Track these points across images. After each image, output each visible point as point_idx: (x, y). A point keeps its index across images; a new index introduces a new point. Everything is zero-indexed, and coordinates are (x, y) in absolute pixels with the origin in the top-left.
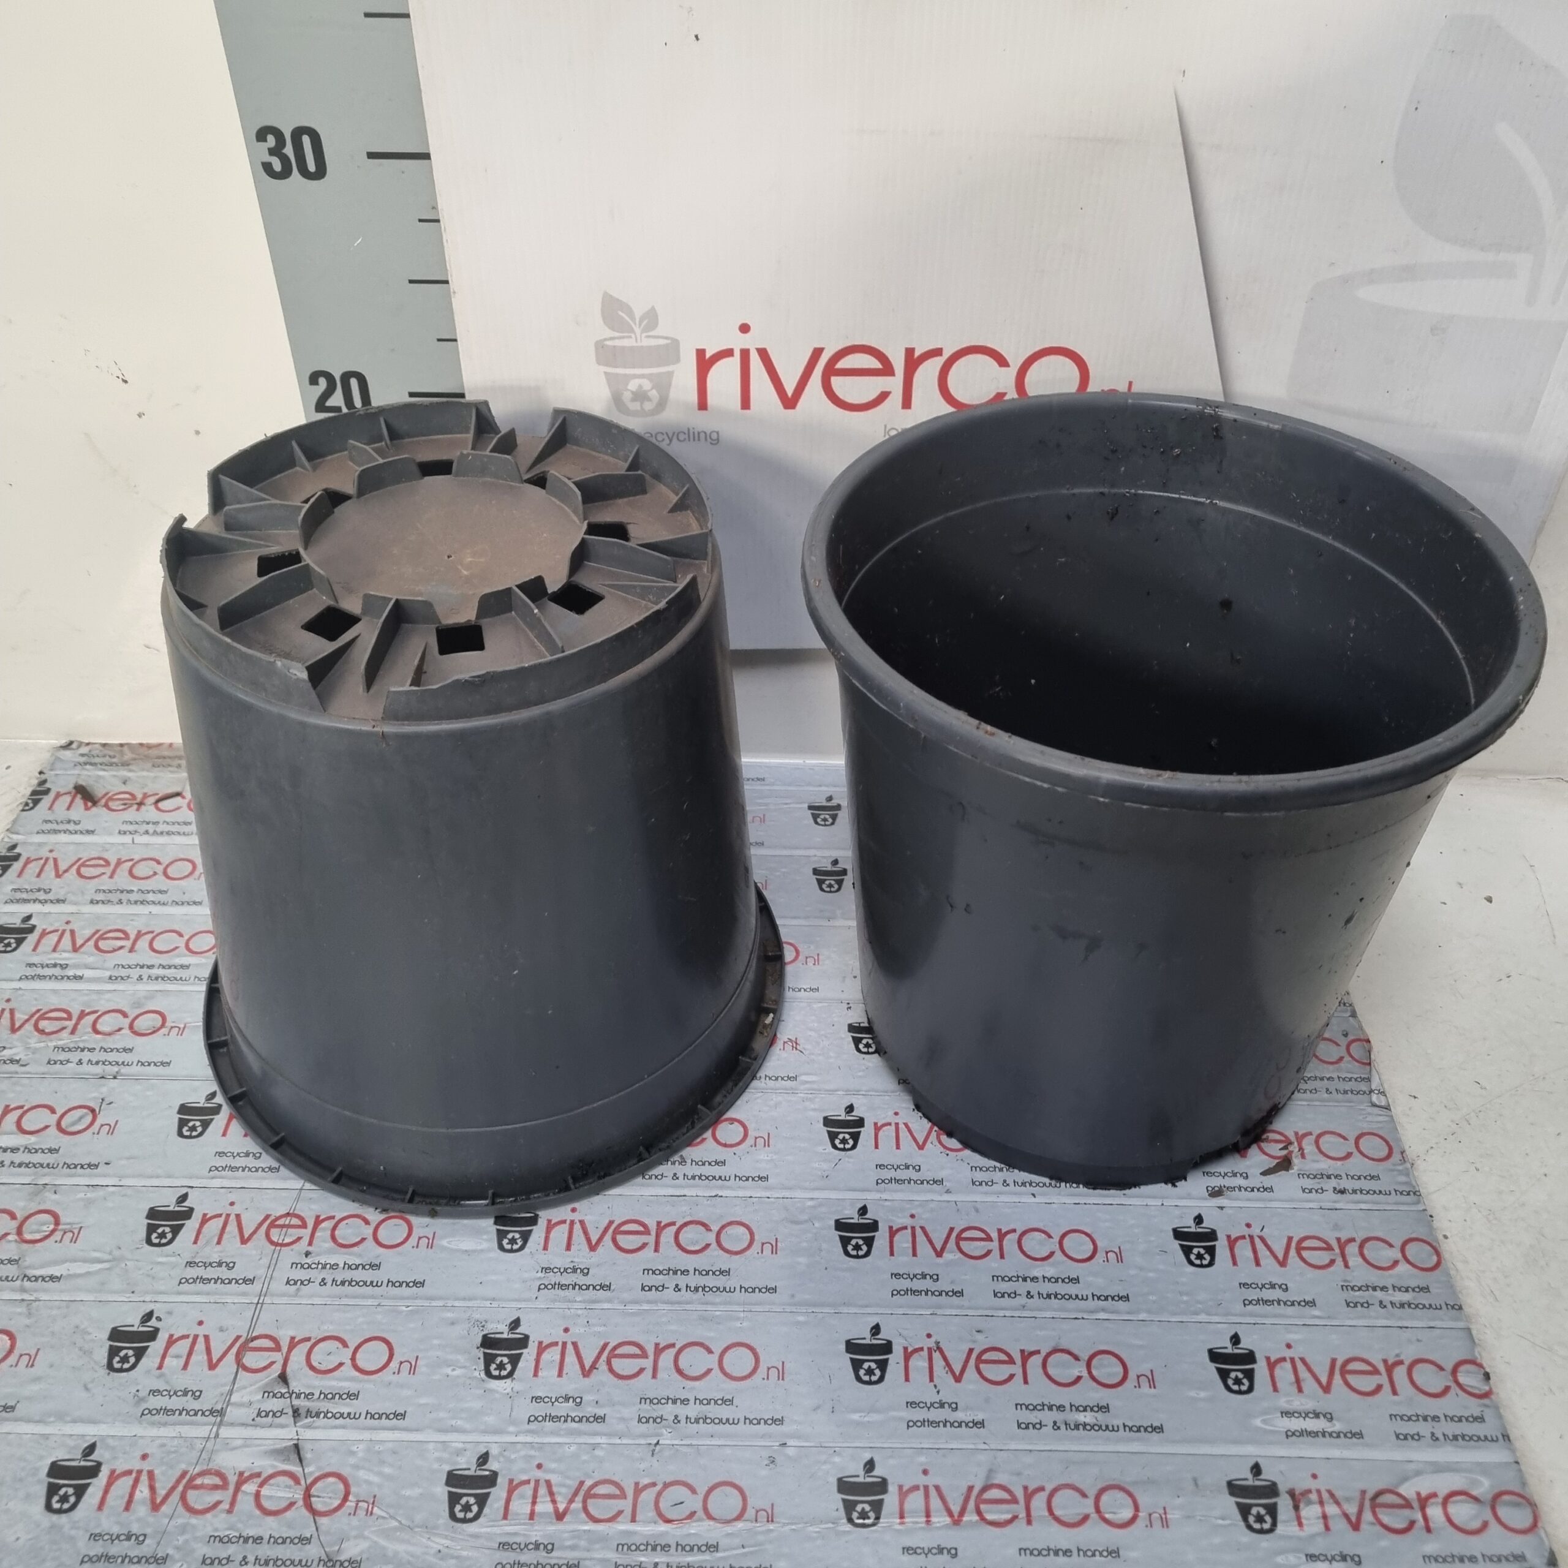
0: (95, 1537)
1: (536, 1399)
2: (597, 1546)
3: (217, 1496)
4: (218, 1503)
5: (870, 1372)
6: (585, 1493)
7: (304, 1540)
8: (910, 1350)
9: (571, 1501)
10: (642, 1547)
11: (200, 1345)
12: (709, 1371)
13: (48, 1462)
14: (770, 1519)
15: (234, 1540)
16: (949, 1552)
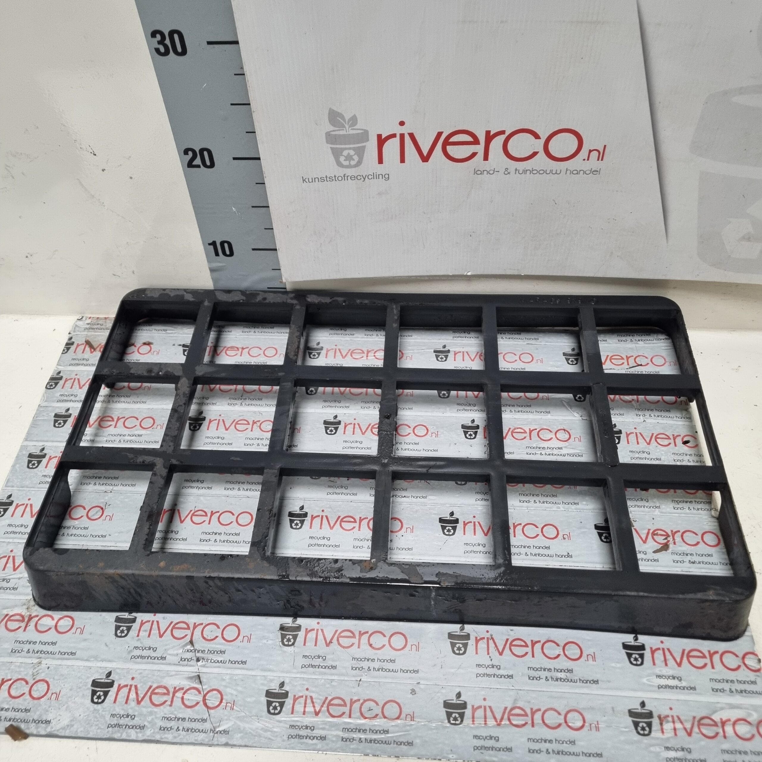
0: (113, 715)
1: (305, 656)
2: (333, 729)
3: (165, 698)
4: (165, 701)
5: (459, 649)
6: (328, 703)
7: (204, 720)
8: (478, 638)
9: (322, 706)
10: (354, 730)
11: (155, 626)
12: (384, 646)
13: (91, 680)
14: (412, 719)
15: (173, 719)
16: (495, 738)
